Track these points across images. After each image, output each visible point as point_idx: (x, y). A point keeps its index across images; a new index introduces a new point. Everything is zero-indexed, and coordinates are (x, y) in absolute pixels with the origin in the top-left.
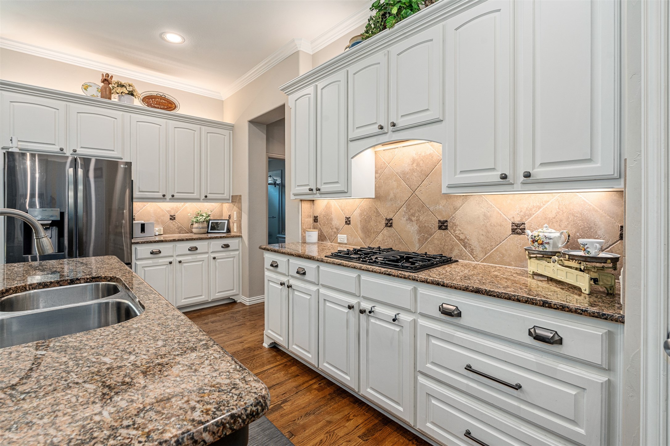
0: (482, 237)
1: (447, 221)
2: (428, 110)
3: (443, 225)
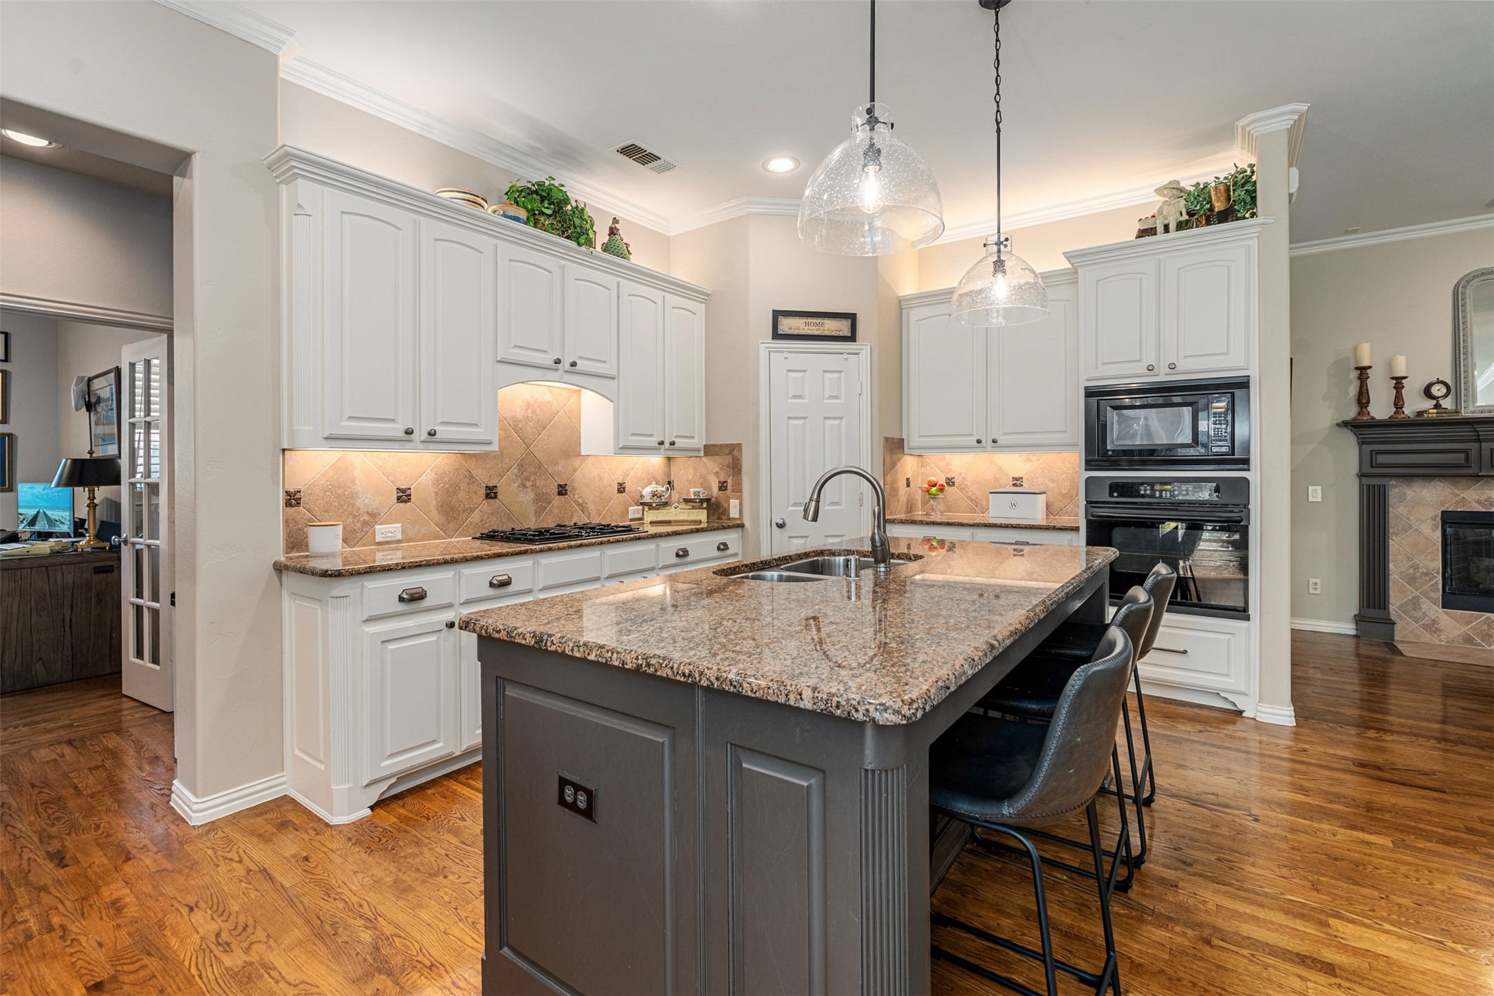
0: (597, 500)
1: (566, 485)
2: (604, 362)
3: (562, 490)
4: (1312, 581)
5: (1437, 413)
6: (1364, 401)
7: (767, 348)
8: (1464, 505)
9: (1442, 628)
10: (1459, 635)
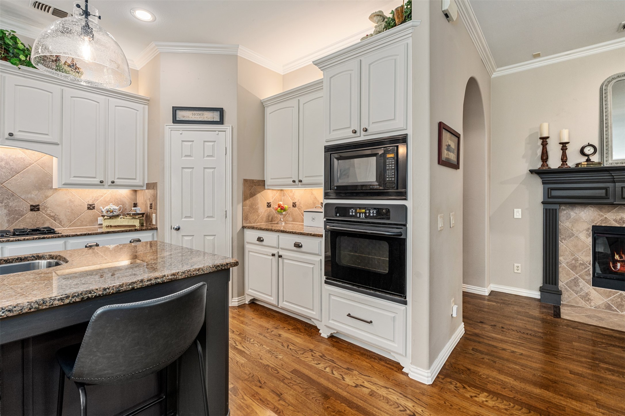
0: (68, 213)
1: (38, 205)
2: (47, 134)
3: (35, 208)
4: (516, 265)
5: (587, 164)
6: (545, 158)
7: (170, 128)
8: (606, 222)
9: (592, 298)
10: (603, 304)
